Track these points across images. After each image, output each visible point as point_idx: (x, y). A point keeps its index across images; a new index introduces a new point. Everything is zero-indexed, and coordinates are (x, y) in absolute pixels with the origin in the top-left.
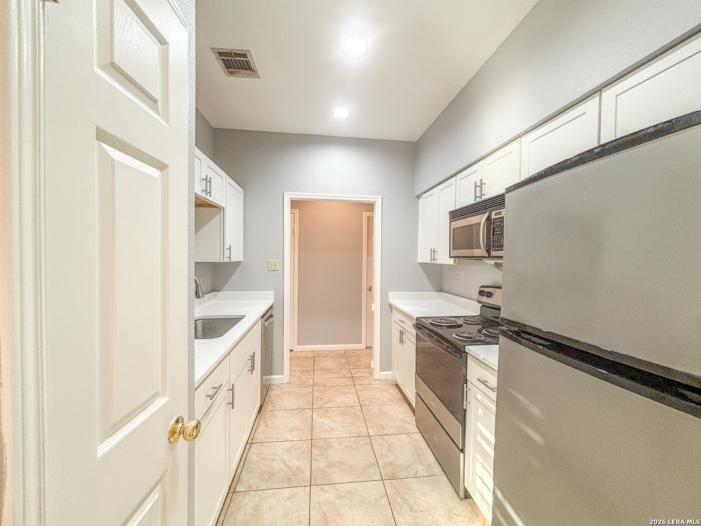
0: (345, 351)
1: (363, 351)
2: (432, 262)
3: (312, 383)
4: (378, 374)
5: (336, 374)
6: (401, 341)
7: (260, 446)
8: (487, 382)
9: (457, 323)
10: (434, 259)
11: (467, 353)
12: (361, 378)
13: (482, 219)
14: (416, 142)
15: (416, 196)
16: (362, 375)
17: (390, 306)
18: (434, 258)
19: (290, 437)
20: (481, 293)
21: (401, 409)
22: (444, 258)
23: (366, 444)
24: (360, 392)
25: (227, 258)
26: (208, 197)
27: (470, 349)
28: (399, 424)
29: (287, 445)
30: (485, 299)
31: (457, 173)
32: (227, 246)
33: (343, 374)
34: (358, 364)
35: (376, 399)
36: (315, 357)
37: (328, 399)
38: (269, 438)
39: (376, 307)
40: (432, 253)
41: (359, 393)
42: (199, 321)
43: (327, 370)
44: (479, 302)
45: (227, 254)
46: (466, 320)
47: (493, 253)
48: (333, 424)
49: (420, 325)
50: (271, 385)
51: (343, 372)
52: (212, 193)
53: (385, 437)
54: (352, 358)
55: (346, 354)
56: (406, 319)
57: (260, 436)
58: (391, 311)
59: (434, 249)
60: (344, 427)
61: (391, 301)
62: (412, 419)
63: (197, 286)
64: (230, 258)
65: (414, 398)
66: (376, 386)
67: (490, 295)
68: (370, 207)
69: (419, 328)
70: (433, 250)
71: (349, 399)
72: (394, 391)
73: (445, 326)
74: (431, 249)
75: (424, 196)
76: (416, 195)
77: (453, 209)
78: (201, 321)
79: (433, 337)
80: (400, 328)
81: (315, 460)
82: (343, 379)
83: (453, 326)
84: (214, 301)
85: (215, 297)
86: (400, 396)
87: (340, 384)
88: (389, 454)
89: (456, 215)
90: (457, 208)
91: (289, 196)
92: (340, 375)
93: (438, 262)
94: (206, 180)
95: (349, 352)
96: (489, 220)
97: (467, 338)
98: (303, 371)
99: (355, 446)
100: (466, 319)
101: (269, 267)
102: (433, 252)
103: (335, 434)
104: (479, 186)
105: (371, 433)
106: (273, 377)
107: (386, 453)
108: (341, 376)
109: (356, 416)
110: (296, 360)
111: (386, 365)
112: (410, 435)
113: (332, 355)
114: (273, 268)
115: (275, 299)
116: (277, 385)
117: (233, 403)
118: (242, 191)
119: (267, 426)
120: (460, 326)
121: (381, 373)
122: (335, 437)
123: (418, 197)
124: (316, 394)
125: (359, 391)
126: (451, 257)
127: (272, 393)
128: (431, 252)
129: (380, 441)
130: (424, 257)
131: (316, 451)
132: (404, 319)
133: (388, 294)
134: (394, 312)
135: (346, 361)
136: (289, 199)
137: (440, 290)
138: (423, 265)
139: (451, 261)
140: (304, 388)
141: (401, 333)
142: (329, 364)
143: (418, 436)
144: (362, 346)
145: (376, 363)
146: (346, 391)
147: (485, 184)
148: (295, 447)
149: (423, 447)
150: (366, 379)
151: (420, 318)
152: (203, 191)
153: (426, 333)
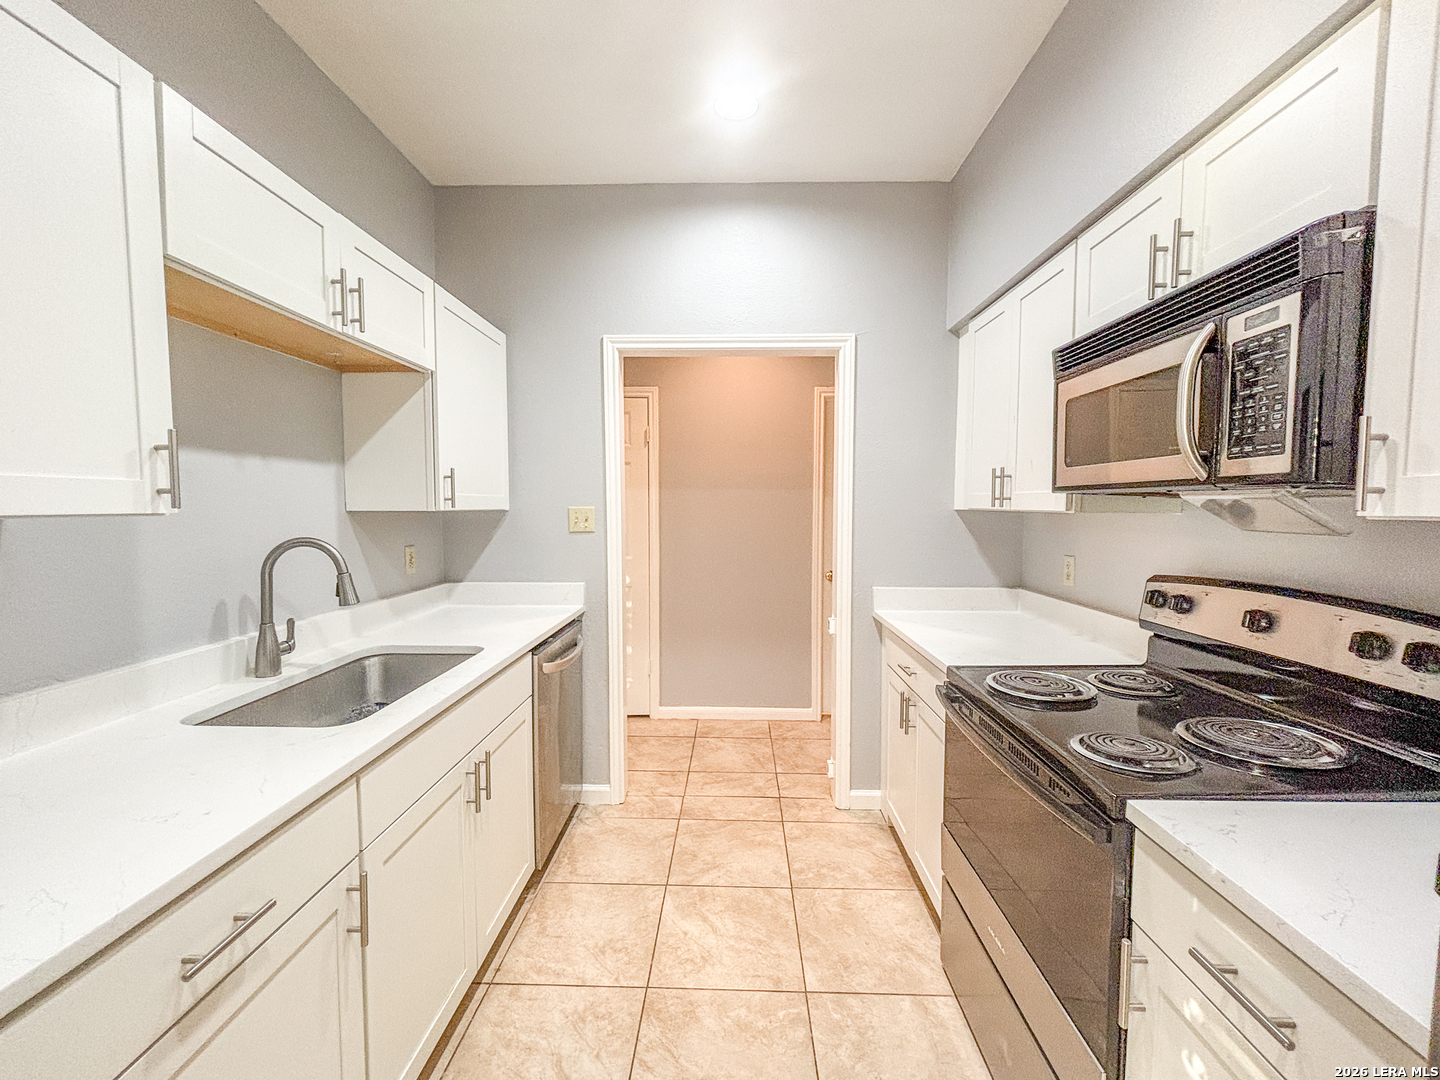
0: (773, 725)
1: (813, 726)
2: (997, 507)
3: (678, 807)
4: (846, 795)
5: (741, 786)
6: (905, 723)
7: (511, 994)
8: (1235, 972)
9: (1079, 693)
10: (1002, 499)
11: (1132, 828)
12: (803, 802)
13: (1184, 350)
14: (951, 182)
15: (950, 331)
16: (807, 793)
17: (879, 625)
18: (1002, 493)
19: (591, 973)
20: (1155, 599)
21: (900, 905)
22: (1035, 493)
23: (794, 1021)
24: (794, 845)
25: (446, 499)
26: (352, 330)
27: (1142, 811)
28: (892, 958)
29: (578, 999)
30: (1167, 618)
31: (1083, 230)
32: (444, 471)
33: (755, 789)
34: (799, 761)
35: (833, 870)
36: (699, 734)
37: (709, 858)
38: (539, 972)
39: (840, 626)
40: (998, 480)
41: (792, 845)
42: (372, 659)
43: (719, 775)
44: (1144, 624)
45: (444, 490)
46: (1106, 683)
47: (1228, 467)
48: (711, 940)
49: (956, 694)
50: (580, 807)
51: (760, 781)
52: (367, 321)
53: (851, 1000)
54: (787, 742)
55: (772, 733)
56: (920, 668)
57: (517, 961)
58: (881, 636)
59: (1002, 470)
60: (738, 951)
61: (883, 613)
62: (929, 944)
63: (340, 573)
64: (452, 499)
65: (937, 887)
66: (837, 826)
67: (1185, 605)
68: (823, 367)
69: (953, 700)
70: (998, 473)
71: (762, 863)
72: (885, 845)
73: (1038, 702)
74: (994, 470)
75: (974, 325)
76: (949, 328)
77: (1068, 340)
78: (376, 658)
79: (999, 737)
80: (902, 687)
81: (643, 1063)
82: (757, 803)
83: (1067, 703)
84: (444, 606)
85: (449, 594)
86: (899, 864)
87: (746, 817)
88: (858, 1067)
89: (1074, 357)
90: (1080, 334)
91: (615, 345)
92: (750, 791)
93: (1018, 504)
94: (341, 282)
95: (781, 726)
96: (1215, 351)
97: (1126, 760)
98: (662, 773)
99: (761, 1024)
100: (1105, 678)
101: (572, 525)
102: (1001, 477)
103: (713, 977)
104: (1165, 249)
105: (813, 984)
106: (586, 787)
107: (848, 1063)
108: (752, 793)
109: (776, 918)
110: (653, 742)
111: (867, 772)
112: (927, 1001)
113: (738, 732)
114: (582, 526)
115: (587, 600)
116: (595, 808)
117: (363, 930)
118: (501, 337)
119: (542, 932)
120: (1088, 704)
121: (854, 793)
122: (711, 984)
123: (956, 332)
124: (684, 841)
125: (792, 839)
126: (1056, 489)
127: (577, 830)
128: (995, 477)
129: (837, 1016)
130: (973, 494)
131: (651, 1032)
132: (914, 666)
133: (872, 592)
134: (887, 641)
135: (769, 751)
136: (617, 353)
137: (1016, 581)
138: (969, 517)
139: (1058, 502)
140: (656, 823)
141: (905, 702)
142: (729, 756)
143: (947, 1009)
144: (812, 713)
145: (839, 767)
146: (758, 838)
147: (1191, 234)
148: (599, 1009)
149: (963, 1055)
150: (813, 805)
151: (958, 668)
152: (334, 314)
153: (976, 719)
